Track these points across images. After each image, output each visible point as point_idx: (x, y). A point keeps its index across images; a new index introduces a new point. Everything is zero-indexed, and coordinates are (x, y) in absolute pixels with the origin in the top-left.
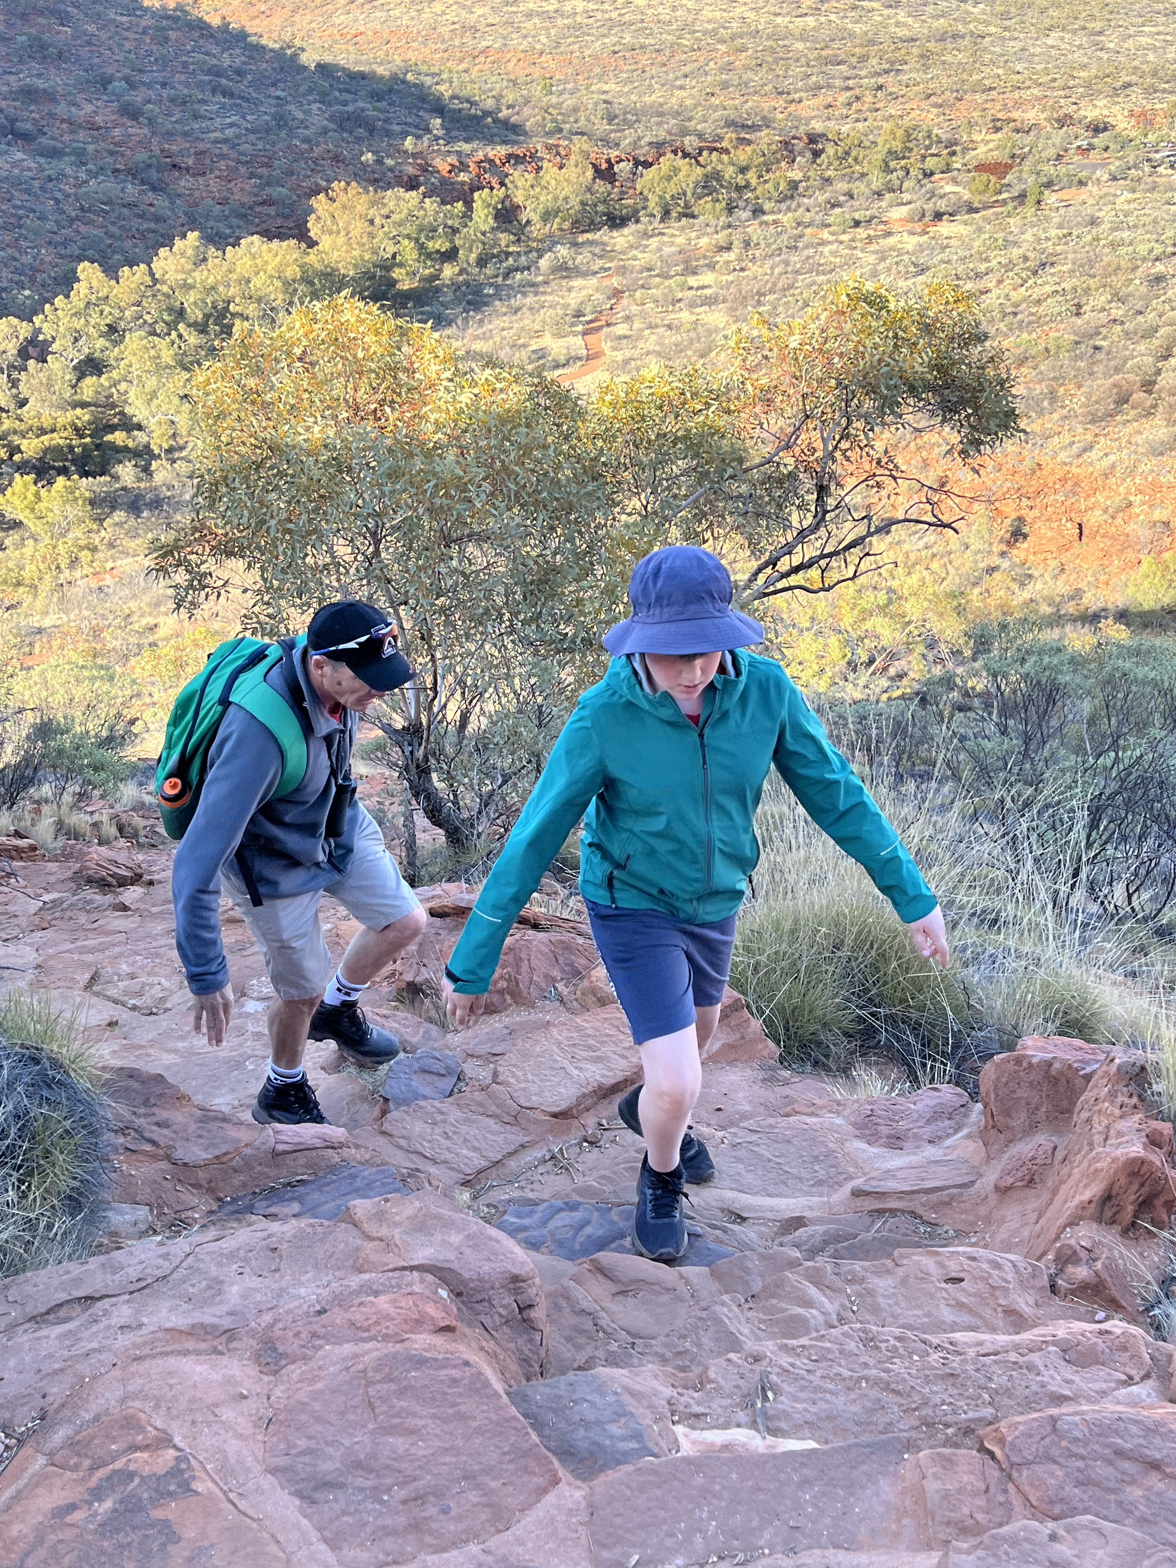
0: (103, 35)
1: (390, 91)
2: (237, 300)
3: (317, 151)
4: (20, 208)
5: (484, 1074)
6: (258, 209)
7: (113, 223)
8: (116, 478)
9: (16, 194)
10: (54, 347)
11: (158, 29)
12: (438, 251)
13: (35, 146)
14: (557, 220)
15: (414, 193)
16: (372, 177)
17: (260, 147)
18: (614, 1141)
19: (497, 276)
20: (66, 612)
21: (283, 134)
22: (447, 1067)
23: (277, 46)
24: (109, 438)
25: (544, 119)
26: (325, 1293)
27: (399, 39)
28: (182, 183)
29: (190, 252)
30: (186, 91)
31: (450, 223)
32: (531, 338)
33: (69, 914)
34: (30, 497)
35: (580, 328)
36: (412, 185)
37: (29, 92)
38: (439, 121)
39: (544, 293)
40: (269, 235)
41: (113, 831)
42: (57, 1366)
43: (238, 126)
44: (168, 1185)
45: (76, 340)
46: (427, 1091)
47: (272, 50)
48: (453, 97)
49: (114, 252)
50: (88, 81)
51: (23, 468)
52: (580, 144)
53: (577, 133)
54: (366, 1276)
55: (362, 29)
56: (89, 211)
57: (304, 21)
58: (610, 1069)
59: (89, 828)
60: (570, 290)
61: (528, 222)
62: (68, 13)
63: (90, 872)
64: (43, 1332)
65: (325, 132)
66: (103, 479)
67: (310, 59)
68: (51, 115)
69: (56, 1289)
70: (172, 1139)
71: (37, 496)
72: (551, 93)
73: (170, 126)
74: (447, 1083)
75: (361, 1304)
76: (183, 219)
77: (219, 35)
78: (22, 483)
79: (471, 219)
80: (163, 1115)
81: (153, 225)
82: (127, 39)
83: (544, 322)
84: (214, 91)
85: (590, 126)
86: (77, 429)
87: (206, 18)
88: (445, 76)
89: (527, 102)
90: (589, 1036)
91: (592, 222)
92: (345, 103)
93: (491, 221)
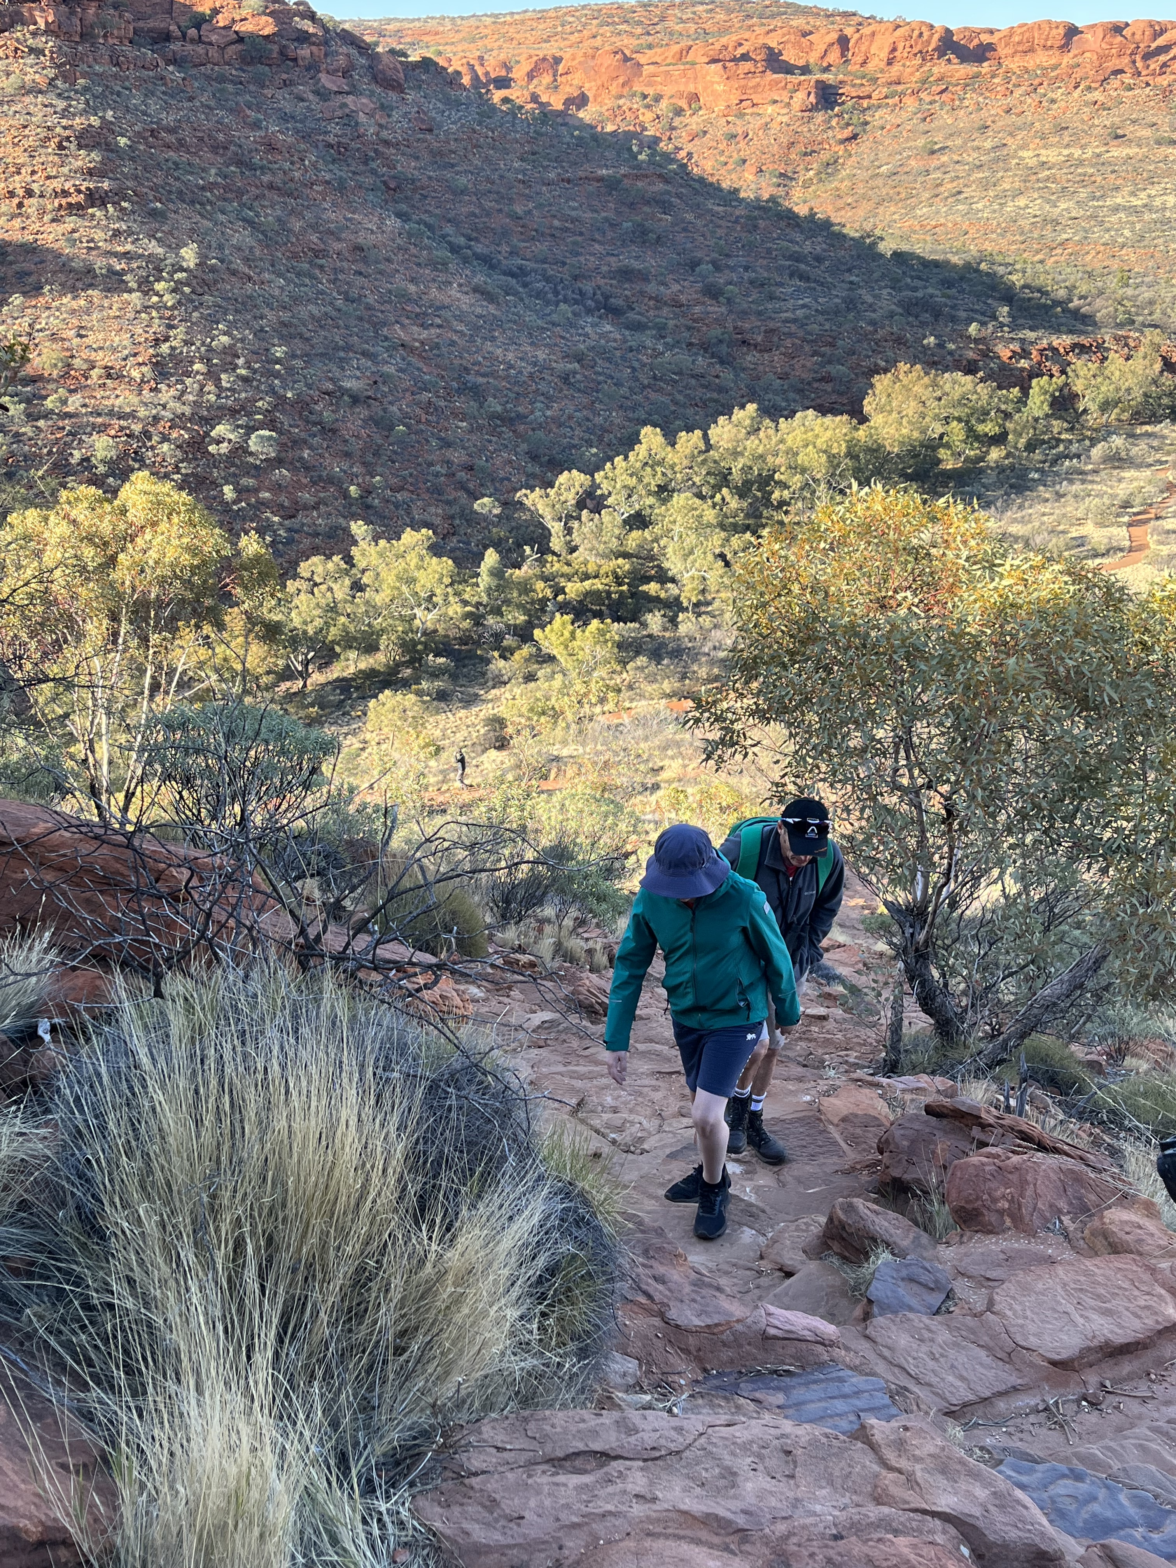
0: (699, 223)
1: (962, 279)
2: (783, 469)
3: (881, 333)
4: (600, 374)
5: (977, 1299)
6: (815, 385)
7: (680, 392)
8: (644, 625)
9: (600, 362)
10: (610, 501)
11: (748, 218)
12: (986, 435)
13: (623, 320)
14: (1116, 411)
15: (969, 378)
16: (931, 359)
17: (827, 327)
18: (1117, 1408)
19: (1044, 462)
20: (584, 744)
21: (851, 316)
22: (936, 1281)
23: (857, 235)
24: (645, 588)
25: (1116, 310)
26: (842, 1516)
27: (978, 231)
28: (749, 358)
29: (748, 422)
30: (766, 275)
31: (1003, 407)
32: (1073, 525)
33: (563, 1036)
34: (567, 634)
35: (1126, 519)
36: (970, 369)
37: (626, 272)
38: (1006, 309)
39: (1092, 482)
40: (823, 410)
41: (604, 960)
42: (575, 1519)
43: (809, 308)
44: (659, 1344)
45: (630, 496)
46: (914, 1302)
47: (852, 239)
48: (1025, 286)
49: (676, 418)
50: (679, 264)
51: (564, 608)
52: (1152, 336)
53: (1150, 326)
54: (886, 1510)
55: (942, 221)
56: (661, 379)
57: (890, 213)
58: (1122, 1327)
59: (583, 954)
60: (1120, 480)
61: (1085, 411)
62: (670, 203)
63: (581, 997)
64: (561, 1478)
65: (891, 315)
66: (632, 625)
67: (886, 247)
68: (642, 293)
69: (574, 1436)
70: (666, 1296)
71: (573, 633)
72: (1128, 286)
73: (745, 306)
74: (936, 1299)
75: (880, 1540)
76: (745, 391)
77: (805, 225)
78: (561, 622)
79: (1026, 405)
80: (661, 1270)
81: (715, 395)
82: (720, 227)
83: (1088, 510)
84: (791, 276)
85: (1165, 319)
86: (617, 577)
87: (796, 209)
88: (1018, 267)
89: (1101, 293)
90: (1099, 1283)
91: (1154, 415)
92: (915, 289)
93: (1046, 407)
